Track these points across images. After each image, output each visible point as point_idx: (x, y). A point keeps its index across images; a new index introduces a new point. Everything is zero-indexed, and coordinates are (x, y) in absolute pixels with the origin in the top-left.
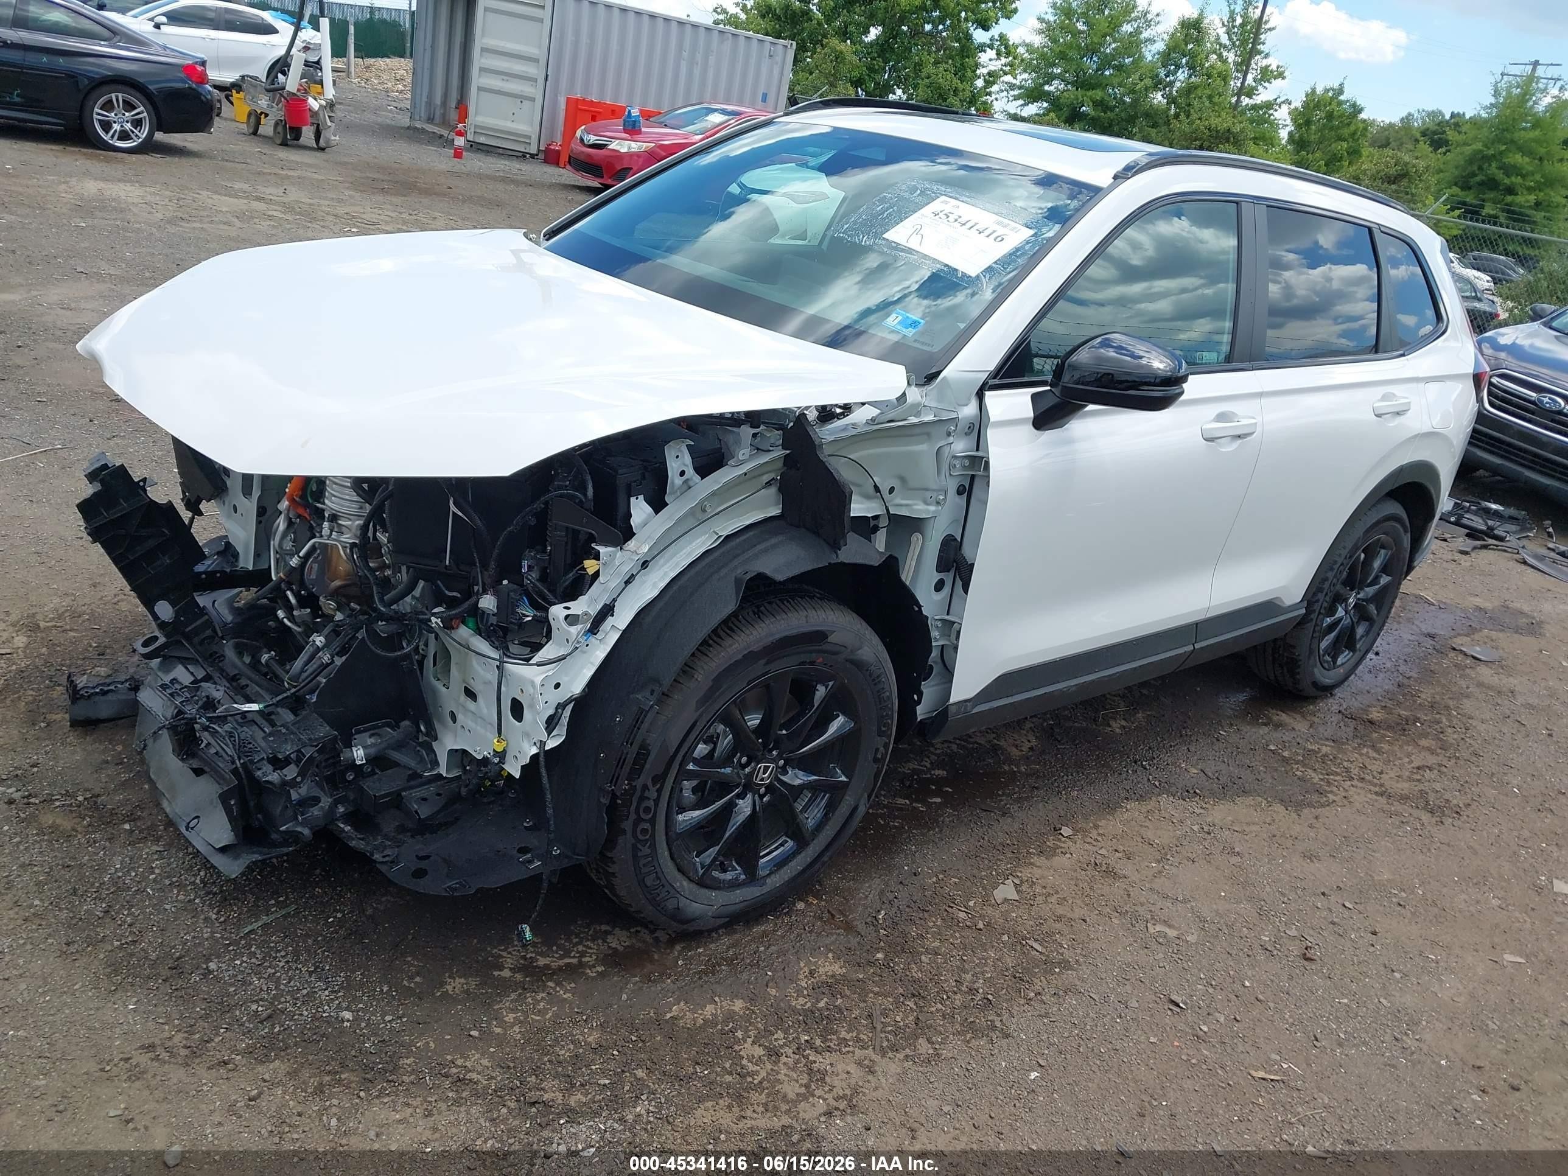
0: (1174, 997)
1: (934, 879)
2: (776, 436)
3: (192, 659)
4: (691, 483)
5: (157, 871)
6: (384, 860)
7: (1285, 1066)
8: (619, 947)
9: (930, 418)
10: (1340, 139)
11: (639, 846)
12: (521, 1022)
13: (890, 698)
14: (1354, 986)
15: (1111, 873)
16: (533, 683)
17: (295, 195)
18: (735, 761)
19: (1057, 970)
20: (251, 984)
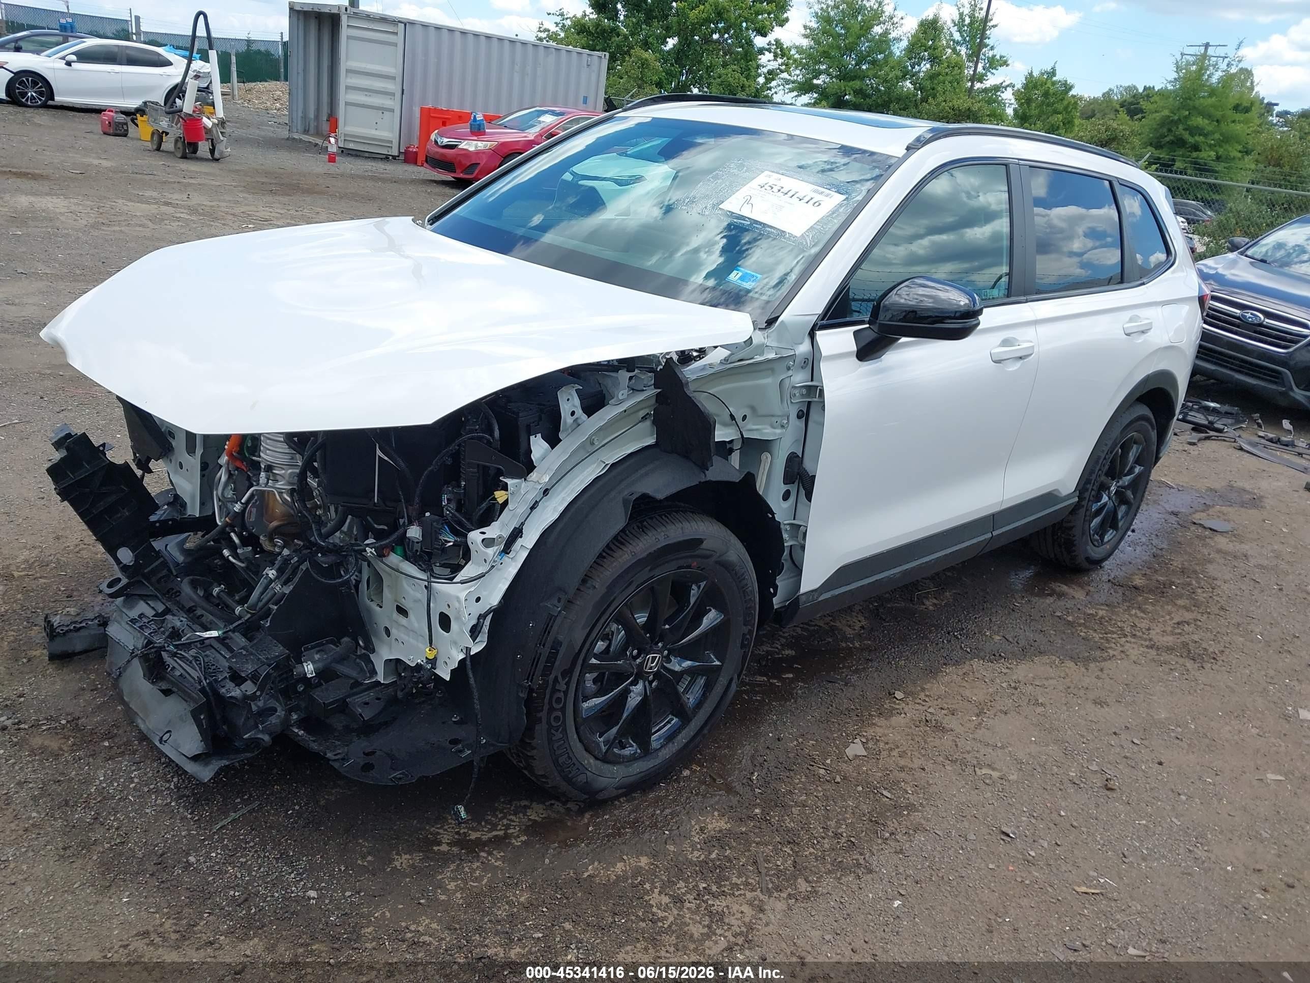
0: (1004, 829)
1: (795, 743)
2: (649, 378)
3: (151, 595)
4: (580, 421)
5: (136, 780)
6: (336, 757)
7: (1102, 881)
8: (537, 818)
9: (772, 356)
10: (1056, 112)
11: (553, 731)
12: (461, 889)
13: (752, 592)
14: (1149, 809)
15: (939, 728)
16: (458, 599)
17: (196, 199)
18: (628, 653)
19: (905, 813)
20: (227, 872)
